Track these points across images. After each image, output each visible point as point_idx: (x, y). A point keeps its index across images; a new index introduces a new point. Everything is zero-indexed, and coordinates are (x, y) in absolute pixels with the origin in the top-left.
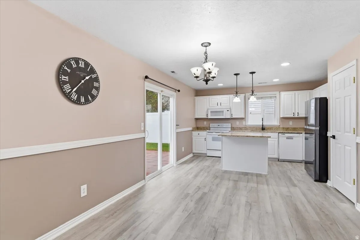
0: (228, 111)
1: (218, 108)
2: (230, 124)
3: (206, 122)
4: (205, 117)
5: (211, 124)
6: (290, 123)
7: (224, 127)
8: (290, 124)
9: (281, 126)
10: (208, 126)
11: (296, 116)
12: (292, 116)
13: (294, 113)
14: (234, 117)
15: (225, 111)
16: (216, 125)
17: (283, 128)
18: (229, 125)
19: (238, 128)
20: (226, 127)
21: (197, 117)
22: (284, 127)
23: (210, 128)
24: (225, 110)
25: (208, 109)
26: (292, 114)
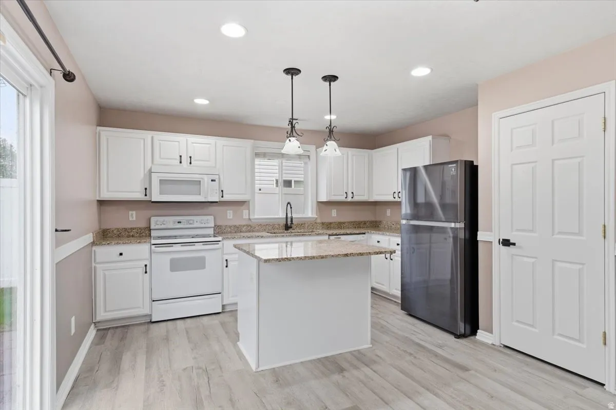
0: (212, 180)
1: (184, 172)
2: (211, 218)
3: (134, 213)
4: (139, 196)
5: (153, 220)
6: (333, 213)
7: (196, 225)
8: (333, 215)
9: (319, 221)
10: (143, 225)
11: (349, 199)
12: (342, 198)
13: (346, 193)
14: (227, 198)
15: (206, 180)
16: (170, 221)
17: (323, 223)
18: (210, 221)
19: (230, 227)
20: (203, 225)
21: (106, 195)
22: (324, 221)
23: (151, 230)
24: (206, 177)
25: (150, 172)
26: (343, 195)
